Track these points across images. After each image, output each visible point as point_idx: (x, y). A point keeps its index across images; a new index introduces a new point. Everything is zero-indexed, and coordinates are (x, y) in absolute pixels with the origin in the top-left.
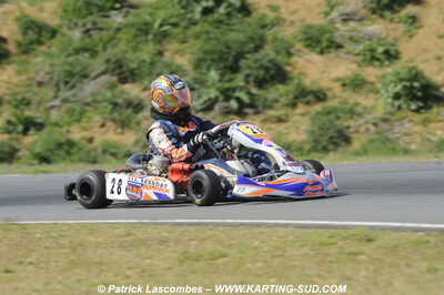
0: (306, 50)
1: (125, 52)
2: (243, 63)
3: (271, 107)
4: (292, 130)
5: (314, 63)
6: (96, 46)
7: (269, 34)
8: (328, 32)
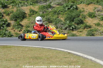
0: (89, 17)
1: (51, 17)
2: (74, 20)
3: (79, 29)
4: (83, 34)
5: (90, 20)
6: (45, 15)
7: (81, 14)
8: (94, 14)
